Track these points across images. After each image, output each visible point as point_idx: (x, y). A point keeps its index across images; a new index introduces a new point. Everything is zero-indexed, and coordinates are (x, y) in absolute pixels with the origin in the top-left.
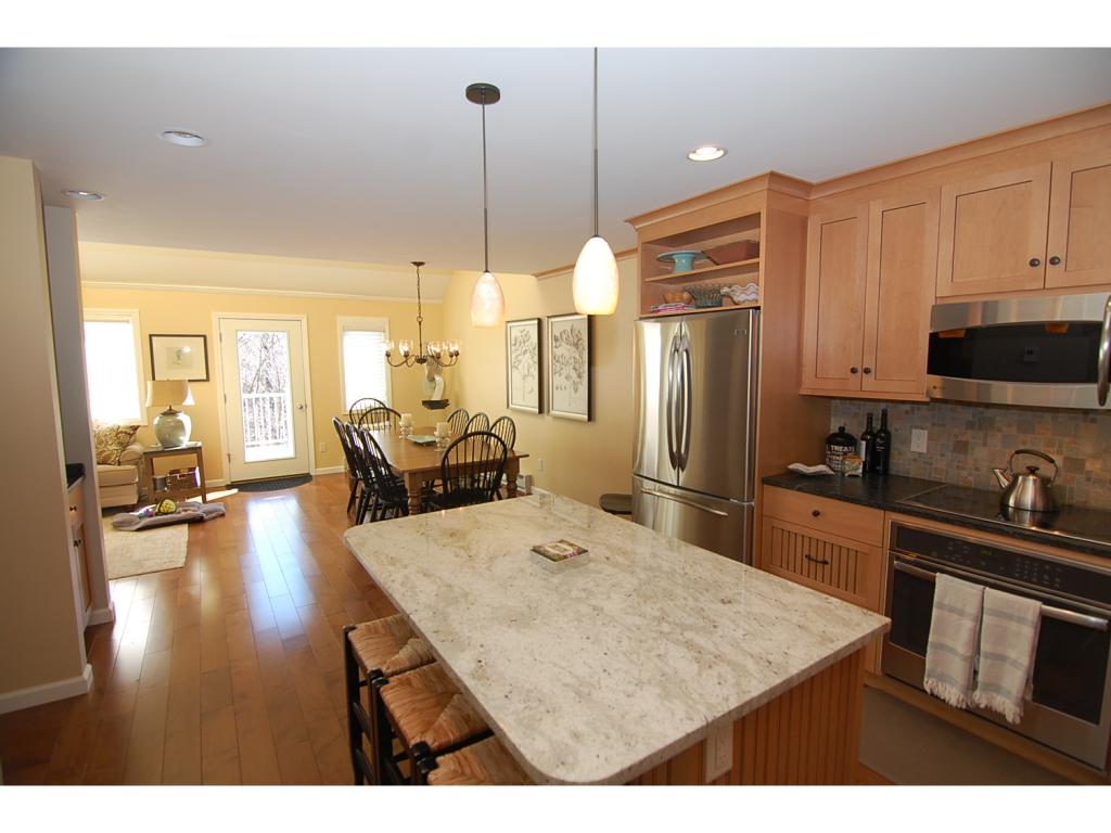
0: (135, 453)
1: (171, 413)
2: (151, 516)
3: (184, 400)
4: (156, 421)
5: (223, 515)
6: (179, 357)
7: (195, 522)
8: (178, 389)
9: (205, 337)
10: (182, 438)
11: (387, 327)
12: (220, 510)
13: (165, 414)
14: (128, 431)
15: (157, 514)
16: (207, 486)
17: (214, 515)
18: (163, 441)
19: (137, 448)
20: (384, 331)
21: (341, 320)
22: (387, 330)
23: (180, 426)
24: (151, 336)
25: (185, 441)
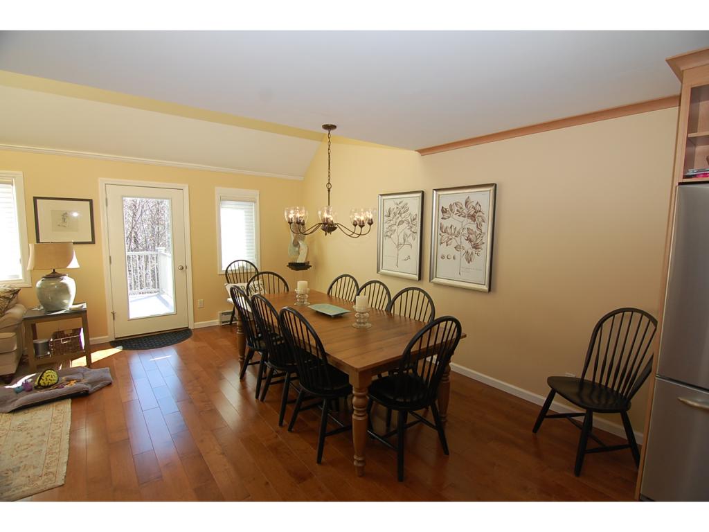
0: (14, 319)
1: (55, 276)
2: (30, 391)
3: (69, 261)
4: (39, 284)
5: (110, 384)
6: (64, 220)
7: (78, 397)
8: (63, 251)
9: (91, 201)
10: (66, 301)
11: (257, 198)
12: (105, 379)
13: (48, 277)
14: (7, 295)
15: (36, 388)
16: (91, 343)
17: (99, 385)
18: (46, 305)
19: (17, 312)
20: (255, 202)
21: (219, 191)
22: (258, 201)
23: (64, 289)
24: (35, 199)
25: (70, 305)
